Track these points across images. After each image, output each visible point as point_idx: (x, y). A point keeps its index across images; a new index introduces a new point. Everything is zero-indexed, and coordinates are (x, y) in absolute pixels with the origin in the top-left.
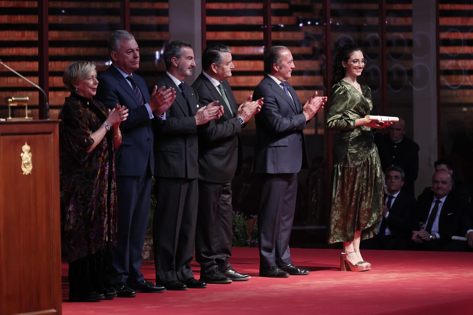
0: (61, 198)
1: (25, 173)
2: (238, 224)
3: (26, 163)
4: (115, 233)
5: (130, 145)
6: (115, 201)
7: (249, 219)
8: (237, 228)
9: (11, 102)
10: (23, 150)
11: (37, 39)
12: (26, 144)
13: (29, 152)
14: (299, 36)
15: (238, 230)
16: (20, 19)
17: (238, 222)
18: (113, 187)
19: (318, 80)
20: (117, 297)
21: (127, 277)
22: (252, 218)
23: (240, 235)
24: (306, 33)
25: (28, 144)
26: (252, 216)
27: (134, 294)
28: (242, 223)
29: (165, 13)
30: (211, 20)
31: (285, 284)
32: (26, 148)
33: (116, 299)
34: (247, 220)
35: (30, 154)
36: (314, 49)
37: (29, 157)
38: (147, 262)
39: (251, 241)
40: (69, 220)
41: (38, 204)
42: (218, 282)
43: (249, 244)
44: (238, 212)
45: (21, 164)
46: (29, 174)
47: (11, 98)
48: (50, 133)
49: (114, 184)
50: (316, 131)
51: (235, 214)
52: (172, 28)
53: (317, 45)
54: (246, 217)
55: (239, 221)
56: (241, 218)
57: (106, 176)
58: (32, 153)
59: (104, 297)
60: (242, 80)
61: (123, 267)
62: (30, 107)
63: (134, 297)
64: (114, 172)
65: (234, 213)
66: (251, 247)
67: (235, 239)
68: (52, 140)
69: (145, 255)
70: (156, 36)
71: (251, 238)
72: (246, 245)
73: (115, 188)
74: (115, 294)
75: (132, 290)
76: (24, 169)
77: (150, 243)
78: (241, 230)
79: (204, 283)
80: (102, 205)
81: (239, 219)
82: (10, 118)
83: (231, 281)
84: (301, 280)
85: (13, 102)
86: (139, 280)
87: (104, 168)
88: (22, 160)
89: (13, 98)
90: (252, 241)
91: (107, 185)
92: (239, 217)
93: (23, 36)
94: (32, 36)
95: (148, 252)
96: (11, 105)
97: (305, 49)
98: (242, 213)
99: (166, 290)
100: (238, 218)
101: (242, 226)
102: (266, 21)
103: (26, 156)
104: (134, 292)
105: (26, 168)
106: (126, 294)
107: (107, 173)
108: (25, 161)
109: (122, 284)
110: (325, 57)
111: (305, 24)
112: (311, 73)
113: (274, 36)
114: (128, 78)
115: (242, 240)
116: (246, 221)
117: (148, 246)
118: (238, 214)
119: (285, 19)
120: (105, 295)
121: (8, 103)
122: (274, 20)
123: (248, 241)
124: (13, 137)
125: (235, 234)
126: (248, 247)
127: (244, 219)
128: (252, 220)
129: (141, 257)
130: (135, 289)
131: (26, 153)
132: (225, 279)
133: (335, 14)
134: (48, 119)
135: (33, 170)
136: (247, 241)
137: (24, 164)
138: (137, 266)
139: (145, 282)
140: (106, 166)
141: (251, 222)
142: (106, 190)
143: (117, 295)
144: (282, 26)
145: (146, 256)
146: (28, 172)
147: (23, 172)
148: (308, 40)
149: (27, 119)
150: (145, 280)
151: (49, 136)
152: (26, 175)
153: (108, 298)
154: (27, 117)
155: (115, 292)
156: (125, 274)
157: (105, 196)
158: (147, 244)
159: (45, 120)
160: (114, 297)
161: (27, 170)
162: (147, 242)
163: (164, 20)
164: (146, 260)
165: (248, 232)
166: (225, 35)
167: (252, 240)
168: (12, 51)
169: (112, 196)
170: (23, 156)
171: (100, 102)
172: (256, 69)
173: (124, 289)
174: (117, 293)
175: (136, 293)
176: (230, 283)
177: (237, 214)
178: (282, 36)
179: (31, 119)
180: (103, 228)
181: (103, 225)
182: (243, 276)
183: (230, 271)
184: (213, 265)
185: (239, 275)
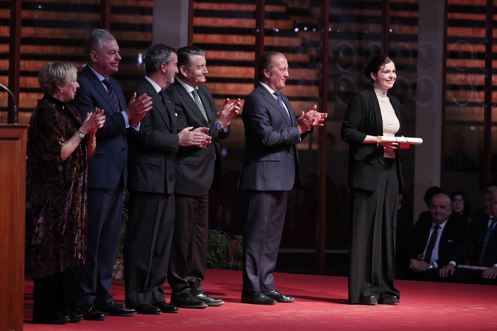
0: (27, 210)
2: (220, 244)
4: (85, 250)
5: (103, 155)
6: (86, 214)
7: (232, 240)
8: (219, 249)
11: (8, 35)
14: (296, 42)
15: (220, 251)
17: (220, 242)
18: (85, 199)
19: (313, 91)
20: (84, 319)
21: (94, 297)
23: (222, 257)
24: (303, 39)
26: (235, 236)
27: (103, 317)
28: (225, 244)
29: (149, 11)
30: (199, 21)
33: (83, 322)
34: (230, 240)
36: (311, 57)
38: (119, 282)
39: (233, 263)
40: (38, 233)
42: (193, 306)
43: (232, 266)
44: (220, 232)
48: (17, 139)
49: (86, 197)
50: (310, 147)
51: (218, 234)
52: (156, 29)
53: (314, 52)
54: (229, 237)
55: (222, 242)
56: (224, 238)
57: (80, 188)
59: (69, 319)
60: (232, 88)
63: (103, 320)
64: (86, 183)
65: (216, 232)
66: (233, 270)
67: (216, 261)
68: (19, 146)
69: (117, 275)
70: (140, 36)
71: (233, 260)
72: (228, 268)
73: (86, 201)
74: (81, 317)
75: (101, 313)
78: (223, 252)
79: (176, 308)
80: (75, 219)
81: (221, 240)
84: (286, 308)
86: (108, 301)
87: (78, 179)
90: (235, 264)
91: (81, 198)
92: (222, 237)
95: (120, 271)
97: (301, 57)
98: (225, 233)
100: (220, 238)
101: (224, 246)
102: (259, 24)
104: (103, 315)
106: (94, 317)
107: (81, 184)
110: (321, 66)
111: (301, 29)
112: (307, 83)
113: (267, 41)
114: (104, 81)
115: (224, 262)
116: (229, 242)
117: (121, 265)
118: (221, 234)
119: (281, 23)
120: (70, 317)
122: (269, 24)
123: (231, 264)
125: (217, 255)
126: (230, 270)
127: (226, 239)
128: (235, 240)
129: (112, 277)
130: (104, 311)
132: (199, 303)
133: (334, 19)
134: (16, 124)
136: (229, 263)
139: (114, 303)
140: (80, 177)
141: (235, 243)
142: (79, 203)
143: (83, 318)
144: (277, 30)
145: (119, 276)
148: (305, 47)
150: (114, 301)
151: (16, 142)
153: (74, 320)
155: (81, 314)
156: (93, 294)
157: (79, 210)
158: (120, 263)
159: (11, 125)
160: (81, 320)
162: (119, 260)
163: (148, 19)
164: (118, 280)
165: (230, 254)
166: (215, 38)
167: (235, 262)
169: (84, 210)
172: (247, 76)
173: (92, 311)
174: (84, 316)
175: (106, 315)
176: (204, 308)
177: (219, 234)
178: (277, 41)
180: (75, 244)
181: (74, 240)
182: (215, 301)
183: (201, 295)
184: (186, 287)
185: (212, 299)
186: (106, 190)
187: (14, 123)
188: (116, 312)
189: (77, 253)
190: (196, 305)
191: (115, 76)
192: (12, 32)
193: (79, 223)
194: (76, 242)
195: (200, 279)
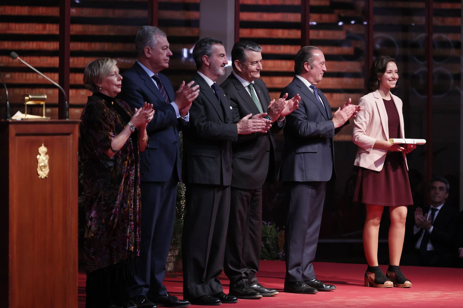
0: (79, 204)
1: (41, 177)
2: (269, 235)
3: (42, 166)
5: (155, 149)
7: (281, 231)
9: (28, 100)
10: (40, 152)
12: (43, 146)
13: (46, 154)
14: (340, 35)
15: (269, 242)
18: (138, 193)
23: (272, 248)
24: (348, 32)
25: (45, 146)
28: (274, 233)
29: (196, 7)
30: (245, 16)
32: (43, 149)
35: (47, 156)
36: (356, 49)
37: (46, 160)
39: (283, 254)
40: (90, 227)
41: (54, 209)
42: (247, 297)
43: (281, 257)
45: (37, 167)
46: (46, 177)
47: (28, 96)
48: (68, 134)
49: (139, 190)
51: (267, 225)
52: (203, 24)
53: (359, 45)
54: (278, 228)
55: (271, 233)
56: (273, 229)
57: (131, 181)
58: (49, 156)
60: (277, 81)
62: (47, 106)
64: (139, 177)
65: (266, 223)
66: (282, 260)
67: (266, 252)
68: (71, 141)
70: (186, 32)
71: (283, 251)
72: (277, 258)
75: (154, 304)
76: (40, 172)
77: (175, 254)
78: (272, 242)
79: (235, 298)
80: (126, 212)
83: (261, 296)
86: (162, 293)
87: (129, 173)
88: (38, 162)
91: (133, 191)
94: (53, 29)
95: (172, 263)
96: (28, 103)
97: (346, 50)
98: (274, 224)
99: (190, 305)
100: (269, 229)
101: (273, 237)
102: (304, 18)
103: (43, 158)
104: (155, 306)
105: (42, 171)
107: (132, 178)
108: (41, 164)
111: (346, 23)
112: (353, 75)
113: (313, 35)
114: (153, 77)
115: (274, 252)
116: (279, 233)
117: (172, 257)
118: (270, 225)
119: (326, 17)
121: (24, 102)
122: (313, 17)
124: (29, 138)
125: (267, 246)
126: (279, 260)
127: (276, 230)
129: (164, 269)
130: (157, 303)
131: (42, 155)
132: (254, 294)
133: (378, 12)
134: (67, 120)
135: (50, 173)
136: (278, 254)
137: (40, 167)
138: (160, 277)
139: (168, 295)
140: (132, 171)
142: (130, 196)
145: (170, 268)
146: (45, 175)
147: (39, 175)
148: (350, 39)
149: (44, 118)
150: (168, 293)
151: (68, 137)
152: (42, 179)
155: (135, 306)
156: (146, 286)
157: (130, 203)
159: (63, 120)
161: (43, 173)
164: (170, 272)
165: (280, 245)
166: (260, 33)
169: (138, 203)
170: (39, 159)
171: (125, 102)
173: (145, 302)
176: (259, 298)
179: (49, 119)
180: (126, 237)
181: (126, 233)
182: (269, 291)
183: (255, 286)
184: (242, 278)
185: (266, 290)
186: (160, 183)
187: (65, 118)
188: (170, 303)
189: (129, 246)
190: (251, 295)
192: (62, 29)
193: (131, 216)
194: (128, 234)
195: (255, 270)
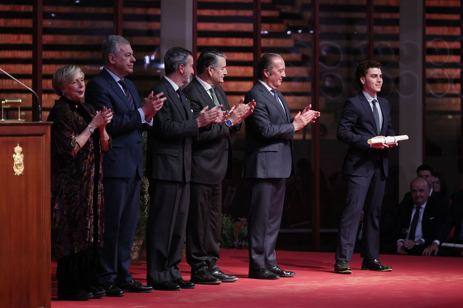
1: (17, 174)
2: (225, 226)
3: (18, 164)
4: (102, 234)
5: (121, 148)
6: (102, 202)
7: (236, 222)
8: (225, 230)
9: (4, 104)
10: (16, 151)
11: (31, 42)
12: (18, 146)
13: (21, 153)
14: (289, 43)
15: (225, 232)
16: (16, 22)
17: (226, 224)
18: (100, 188)
19: (306, 86)
20: (105, 296)
21: (115, 276)
22: (239, 221)
23: (228, 237)
24: (296, 40)
25: (20, 146)
26: (239, 218)
27: (122, 293)
28: (230, 225)
29: (157, 18)
30: (202, 26)
31: (270, 286)
32: (18, 149)
34: (235, 222)
35: (22, 155)
36: (303, 56)
37: (21, 158)
38: (136, 262)
39: (238, 243)
40: (55, 218)
41: (29, 204)
42: (208, 283)
43: (236, 246)
44: (226, 215)
45: (13, 165)
46: (21, 174)
47: (4, 100)
48: (41, 135)
49: (102, 186)
50: (304, 137)
51: (223, 216)
52: (163, 34)
53: (306, 52)
54: (233, 220)
55: (227, 224)
56: (229, 220)
57: (92, 178)
58: (24, 155)
59: (93, 296)
60: (232, 86)
61: (112, 268)
62: (22, 109)
63: (122, 296)
64: (101, 174)
66: (238, 249)
67: (223, 242)
68: (44, 141)
69: (134, 256)
71: (238, 240)
72: (233, 247)
73: (102, 189)
74: (104, 293)
75: (120, 290)
76: (15, 170)
77: (139, 244)
78: (228, 233)
79: (193, 284)
80: (88, 206)
81: (227, 222)
82: (3, 120)
83: (221, 282)
84: (286, 282)
85: (6, 104)
86: (128, 279)
87: (90, 170)
88: (14, 161)
89: (6, 101)
90: (239, 243)
91: (93, 187)
92: (227, 220)
93: (19, 39)
94: (27, 39)
95: (137, 252)
96: (4, 107)
97: (294, 56)
98: (230, 216)
99: (153, 290)
100: (225, 221)
101: (229, 228)
102: (256, 28)
103: (18, 157)
104: (122, 292)
105: (18, 169)
106: (114, 294)
107: (93, 175)
108: (16, 162)
109: (110, 283)
111: (294, 31)
113: (264, 43)
114: (119, 82)
115: (230, 242)
116: (234, 224)
117: (137, 247)
118: (226, 216)
119: (276, 26)
120: (94, 294)
121: (1, 106)
122: (264, 27)
123: (235, 244)
124: (5, 138)
125: (223, 236)
126: (235, 249)
127: (231, 221)
128: (239, 222)
129: (130, 257)
130: (123, 288)
131: (18, 154)
132: (214, 280)
134: (40, 122)
135: (25, 171)
137: (16, 165)
138: (126, 265)
139: (133, 282)
140: (92, 169)
141: (239, 224)
143: (105, 294)
145: (135, 257)
146: (20, 173)
147: (15, 173)
148: (297, 47)
149: (19, 121)
150: (134, 279)
151: (41, 137)
152: (18, 176)
153: (97, 297)
154: (19, 119)
155: (104, 291)
156: (114, 273)
157: (91, 198)
158: (136, 244)
159: (36, 122)
160: (103, 296)
161: (19, 171)
162: (136, 242)
163: (155, 25)
164: (135, 260)
165: (235, 235)
166: (216, 41)
168: (8, 54)
169: (100, 197)
170: (15, 157)
171: (90, 106)
172: (246, 75)
173: (112, 288)
174: (106, 293)
175: (124, 292)
176: (219, 284)
177: (225, 217)
178: (272, 42)
179: (23, 121)
180: (87, 229)
181: (87, 225)
182: (229, 277)
183: (217, 272)
184: (203, 265)
185: (226, 276)
186: (124, 179)
187: (39, 121)
188: (135, 289)
189: (90, 237)
190: (211, 281)
191: (129, 77)
192: (35, 39)
193: (92, 210)
194: (89, 227)
195: (216, 258)
